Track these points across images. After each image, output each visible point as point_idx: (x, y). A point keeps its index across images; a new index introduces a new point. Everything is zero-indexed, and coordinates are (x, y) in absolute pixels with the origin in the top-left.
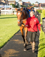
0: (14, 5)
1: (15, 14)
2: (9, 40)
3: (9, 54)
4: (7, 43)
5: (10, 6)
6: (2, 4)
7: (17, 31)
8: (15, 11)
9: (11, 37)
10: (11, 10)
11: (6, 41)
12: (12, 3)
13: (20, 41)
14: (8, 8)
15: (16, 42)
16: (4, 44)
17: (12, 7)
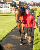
0: (11, 4)
1: (12, 12)
2: (7, 36)
3: (7, 48)
4: (5, 38)
5: (8, 5)
6: (1, 3)
7: (14, 28)
8: (12, 9)
9: (9, 33)
10: (9, 9)
11: (4, 36)
12: (10, 2)
13: (17, 36)
14: (6, 7)
15: (13, 37)
16: (2, 39)
17: (10, 6)
